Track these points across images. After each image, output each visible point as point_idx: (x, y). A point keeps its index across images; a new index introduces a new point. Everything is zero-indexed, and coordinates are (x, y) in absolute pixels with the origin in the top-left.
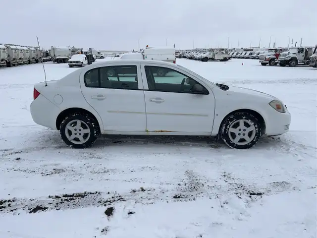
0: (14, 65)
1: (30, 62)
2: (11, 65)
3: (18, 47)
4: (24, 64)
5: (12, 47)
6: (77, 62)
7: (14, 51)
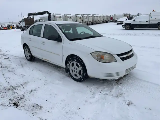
0: (95, 24)
1: (103, 22)
2: (94, 24)
3: (98, 16)
4: (100, 23)
5: (95, 16)
6: (121, 22)
7: (95, 17)
